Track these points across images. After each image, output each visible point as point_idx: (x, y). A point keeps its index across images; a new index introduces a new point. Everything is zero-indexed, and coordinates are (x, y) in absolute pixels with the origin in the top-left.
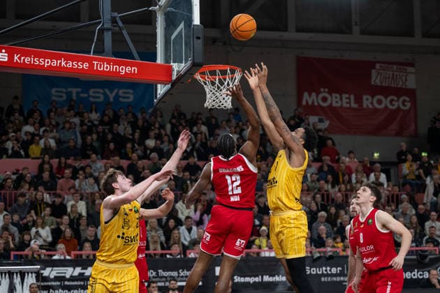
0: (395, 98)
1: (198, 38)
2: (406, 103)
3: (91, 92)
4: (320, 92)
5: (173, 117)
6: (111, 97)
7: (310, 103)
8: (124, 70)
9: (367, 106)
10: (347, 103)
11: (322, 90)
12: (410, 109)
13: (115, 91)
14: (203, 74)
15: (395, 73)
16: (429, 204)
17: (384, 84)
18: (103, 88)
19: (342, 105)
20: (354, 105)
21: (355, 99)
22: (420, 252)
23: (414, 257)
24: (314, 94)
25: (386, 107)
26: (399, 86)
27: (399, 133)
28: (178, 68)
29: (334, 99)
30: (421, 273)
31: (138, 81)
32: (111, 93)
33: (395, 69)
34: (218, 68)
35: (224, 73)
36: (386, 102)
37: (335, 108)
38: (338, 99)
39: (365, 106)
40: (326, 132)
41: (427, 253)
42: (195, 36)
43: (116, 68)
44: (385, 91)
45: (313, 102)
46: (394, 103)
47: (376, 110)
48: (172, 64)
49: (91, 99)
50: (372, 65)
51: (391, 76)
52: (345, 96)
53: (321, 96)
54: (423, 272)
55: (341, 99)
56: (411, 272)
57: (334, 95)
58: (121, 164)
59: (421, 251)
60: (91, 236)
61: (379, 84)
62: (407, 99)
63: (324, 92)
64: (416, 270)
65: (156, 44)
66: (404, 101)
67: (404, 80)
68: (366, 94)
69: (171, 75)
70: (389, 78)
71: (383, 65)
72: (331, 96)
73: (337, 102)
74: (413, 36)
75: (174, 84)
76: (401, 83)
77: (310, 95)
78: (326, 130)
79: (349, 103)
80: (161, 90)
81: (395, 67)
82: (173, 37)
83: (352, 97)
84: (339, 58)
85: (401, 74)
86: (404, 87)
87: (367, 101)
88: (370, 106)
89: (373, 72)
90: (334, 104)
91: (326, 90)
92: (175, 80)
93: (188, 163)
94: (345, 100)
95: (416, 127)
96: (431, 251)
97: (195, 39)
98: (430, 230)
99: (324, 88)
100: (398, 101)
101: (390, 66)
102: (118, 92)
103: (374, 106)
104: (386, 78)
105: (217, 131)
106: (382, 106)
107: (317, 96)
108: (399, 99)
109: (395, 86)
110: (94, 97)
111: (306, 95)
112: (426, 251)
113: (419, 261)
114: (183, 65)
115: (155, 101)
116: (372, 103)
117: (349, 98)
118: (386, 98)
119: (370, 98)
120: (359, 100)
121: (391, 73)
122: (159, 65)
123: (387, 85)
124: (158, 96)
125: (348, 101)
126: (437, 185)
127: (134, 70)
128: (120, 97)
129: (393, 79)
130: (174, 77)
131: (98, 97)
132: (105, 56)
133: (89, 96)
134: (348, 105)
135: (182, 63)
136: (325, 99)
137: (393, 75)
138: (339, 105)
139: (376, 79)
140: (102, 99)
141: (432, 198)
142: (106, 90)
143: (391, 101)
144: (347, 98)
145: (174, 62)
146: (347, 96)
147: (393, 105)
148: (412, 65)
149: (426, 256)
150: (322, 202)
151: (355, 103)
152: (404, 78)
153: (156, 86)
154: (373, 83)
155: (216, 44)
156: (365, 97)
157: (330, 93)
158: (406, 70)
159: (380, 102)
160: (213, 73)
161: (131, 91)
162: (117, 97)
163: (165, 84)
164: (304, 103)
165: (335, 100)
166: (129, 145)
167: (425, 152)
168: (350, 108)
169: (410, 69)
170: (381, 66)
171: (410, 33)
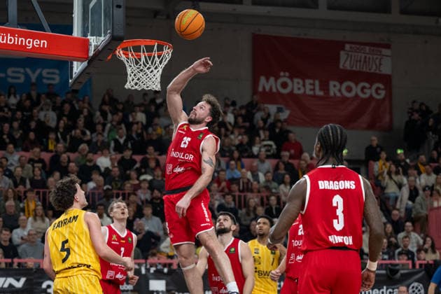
0: (367, 85)
1: (119, 6)
2: (380, 92)
3: (10, 71)
4: (280, 77)
5: (104, 103)
6: (34, 78)
7: (267, 89)
8: (31, 44)
9: (335, 94)
10: (311, 90)
11: (282, 74)
12: (384, 99)
13: (38, 71)
14: (125, 50)
15: (368, 56)
16: (403, 210)
17: (354, 69)
18: (24, 68)
19: (305, 92)
20: (319, 93)
21: (320, 86)
22: (390, 266)
23: (384, 272)
24: (272, 79)
25: (357, 96)
26: (372, 71)
27: (371, 126)
28: (95, 42)
29: (296, 85)
30: (391, 290)
31: (49, 57)
32: (34, 72)
33: (367, 51)
34: (143, 43)
35: (150, 49)
36: (356, 90)
37: (297, 96)
38: (300, 86)
39: (332, 94)
40: (285, 124)
41: (397, 267)
42: (115, 5)
43: (22, 41)
44: (355, 76)
45: (271, 88)
46: (365, 90)
47: (344, 99)
48: (89, 37)
49: (10, 80)
50: (340, 45)
51: (362, 60)
52: (308, 82)
53: (280, 81)
54: (393, 289)
55: (304, 86)
56: (379, 289)
57: (296, 80)
58: (42, 157)
59: (392, 265)
60: (5, 241)
61: (349, 68)
62: (381, 86)
63: (285, 76)
64: (385, 287)
65: (72, 13)
66: (378, 89)
67: (378, 64)
68: (334, 79)
69: (88, 50)
70: (360, 61)
71: (353, 46)
72: (292, 81)
73: (299, 89)
74: (390, 13)
75: (91, 61)
76: (374, 67)
77: (268, 80)
78: (285, 121)
79: (314, 90)
80: (77, 67)
81: (367, 48)
82: (91, 5)
83: (317, 83)
84: (302, 36)
85: (375, 57)
86: (377, 71)
87: (335, 89)
88: (338, 94)
89: (342, 53)
90: (296, 91)
91: (287, 74)
92: (92, 57)
93: (123, 158)
94: (308, 87)
95: (391, 120)
96: (403, 265)
97: (115, 8)
98: (403, 241)
99: (284, 71)
100: (370, 88)
101: (362, 47)
102: (41, 72)
103: (342, 94)
104: (357, 61)
105: (156, 120)
106: (352, 94)
107: (276, 80)
108: (371, 86)
109: (368, 71)
110: (13, 78)
111: (263, 80)
112: (397, 265)
113: (389, 277)
114: (102, 38)
115: (70, 81)
116: (340, 91)
117: (314, 85)
118: (357, 84)
119: (337, 84)
120: (324, 86)
121: (363, 55)
122: (76, 38)
123: (358, 69)
124: (74, 76)
125: (312, 87)
126: (412, 188)
127: (44, 43)
128: (44, 78)
129: (365, 62)
130: (91, 53)
131: (19, 78)
132: (9, 26)
133: (7, 76)
134: (311, 93)
135: (101, 36)
136: (284, 85)
137: (365, 57)
138: (301, 91)
139: (345, 62)
140: (22, 80)
141: (407, 204)
142: (28, 70)
143: (363, 89)
144: (311, 84)
145: (92, 35)
146: (311, 81)
147: (365, 93)
148: (388, 46)
149: (397, 271)
150: (278, 206)
151: (321, 89)
152: (377, 62)
153: (72, 64)
154: (341, 67)
155: (158, 17)
156: (332, 83)
157: (291, 78)
158: (380, 52)
159: (349, 89)
160: (137, 49)
161: (57, 71)
162: (40, 77)
163: (82, 61)
164: (260, 89)
165: (297, 87)
166: (52, 136)
167: (400, 148)
168: (314, 96)
169: (385, 52)
170: (351, 48)
171: (386, 9)
